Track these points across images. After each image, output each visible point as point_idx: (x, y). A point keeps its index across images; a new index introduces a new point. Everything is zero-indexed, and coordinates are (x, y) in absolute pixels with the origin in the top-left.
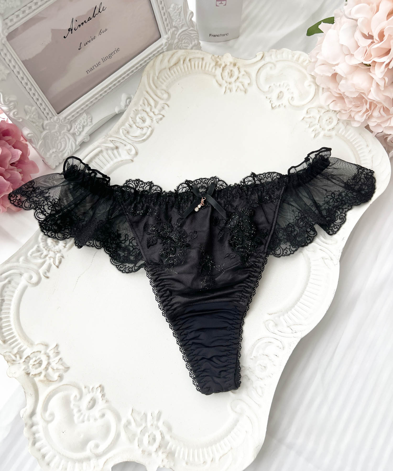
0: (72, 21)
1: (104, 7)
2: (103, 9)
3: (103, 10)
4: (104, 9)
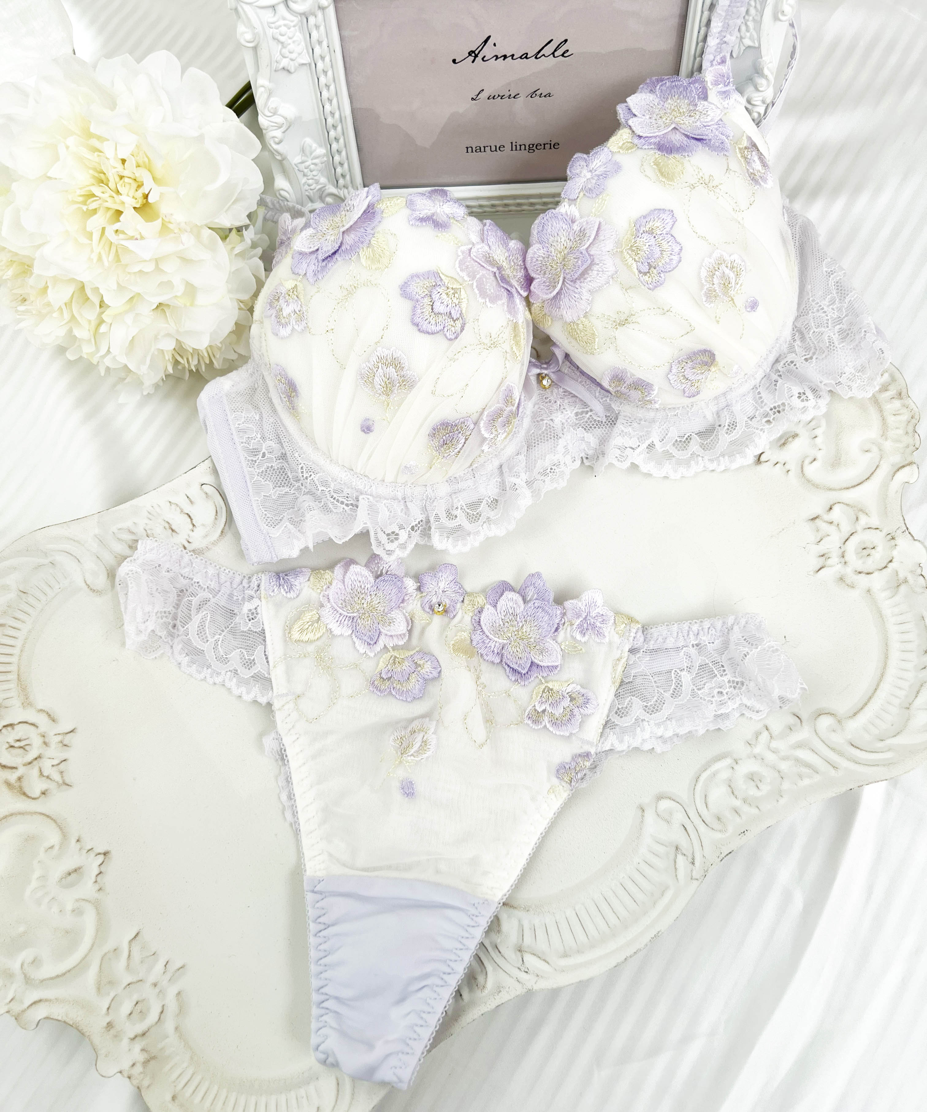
0: (486, 41)
1: (568, 51)
2: (564, 53)
3: (563, 55)
4: (565, 55)
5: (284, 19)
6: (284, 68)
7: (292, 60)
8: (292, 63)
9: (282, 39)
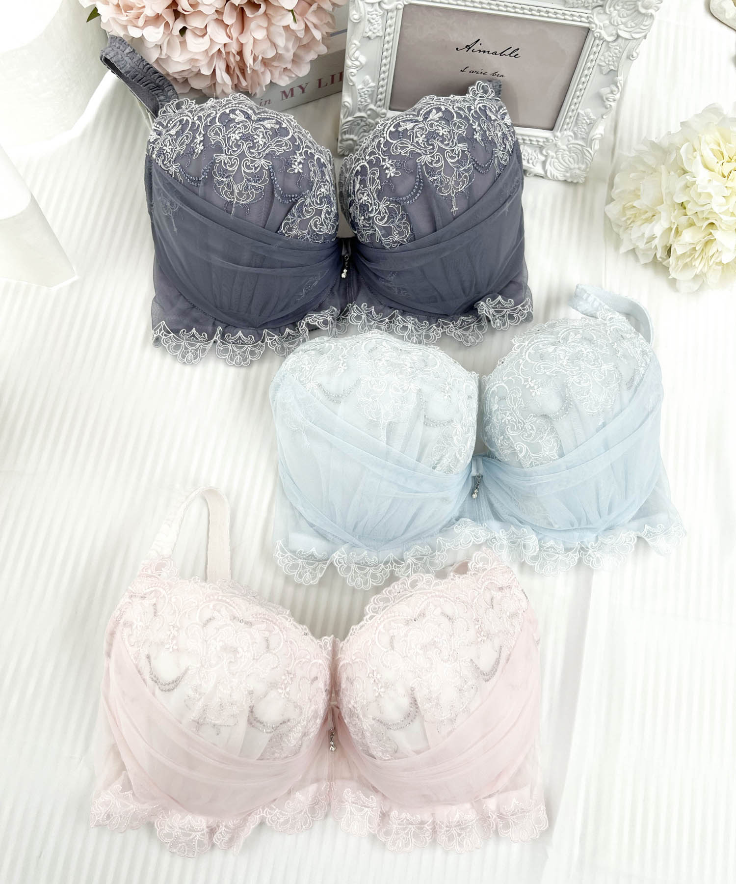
0: (477, 42)
1: (518, 54)
4: (516, 56)
5: (376, 11)
6: (368, 37)
7: (373, 33)
8: (373, 35)
9: (372, 21)
